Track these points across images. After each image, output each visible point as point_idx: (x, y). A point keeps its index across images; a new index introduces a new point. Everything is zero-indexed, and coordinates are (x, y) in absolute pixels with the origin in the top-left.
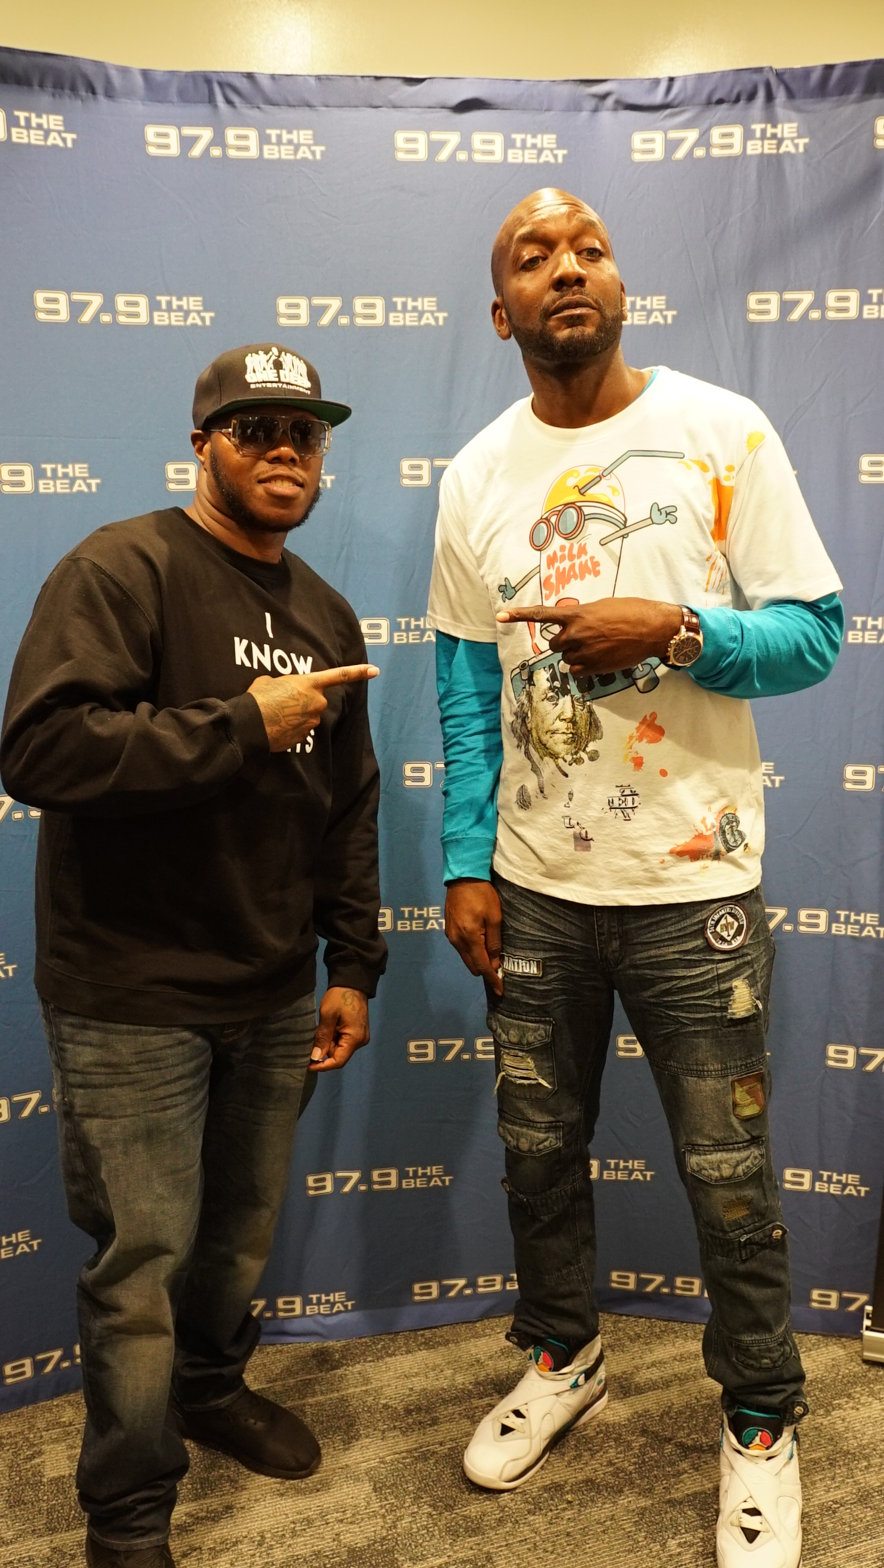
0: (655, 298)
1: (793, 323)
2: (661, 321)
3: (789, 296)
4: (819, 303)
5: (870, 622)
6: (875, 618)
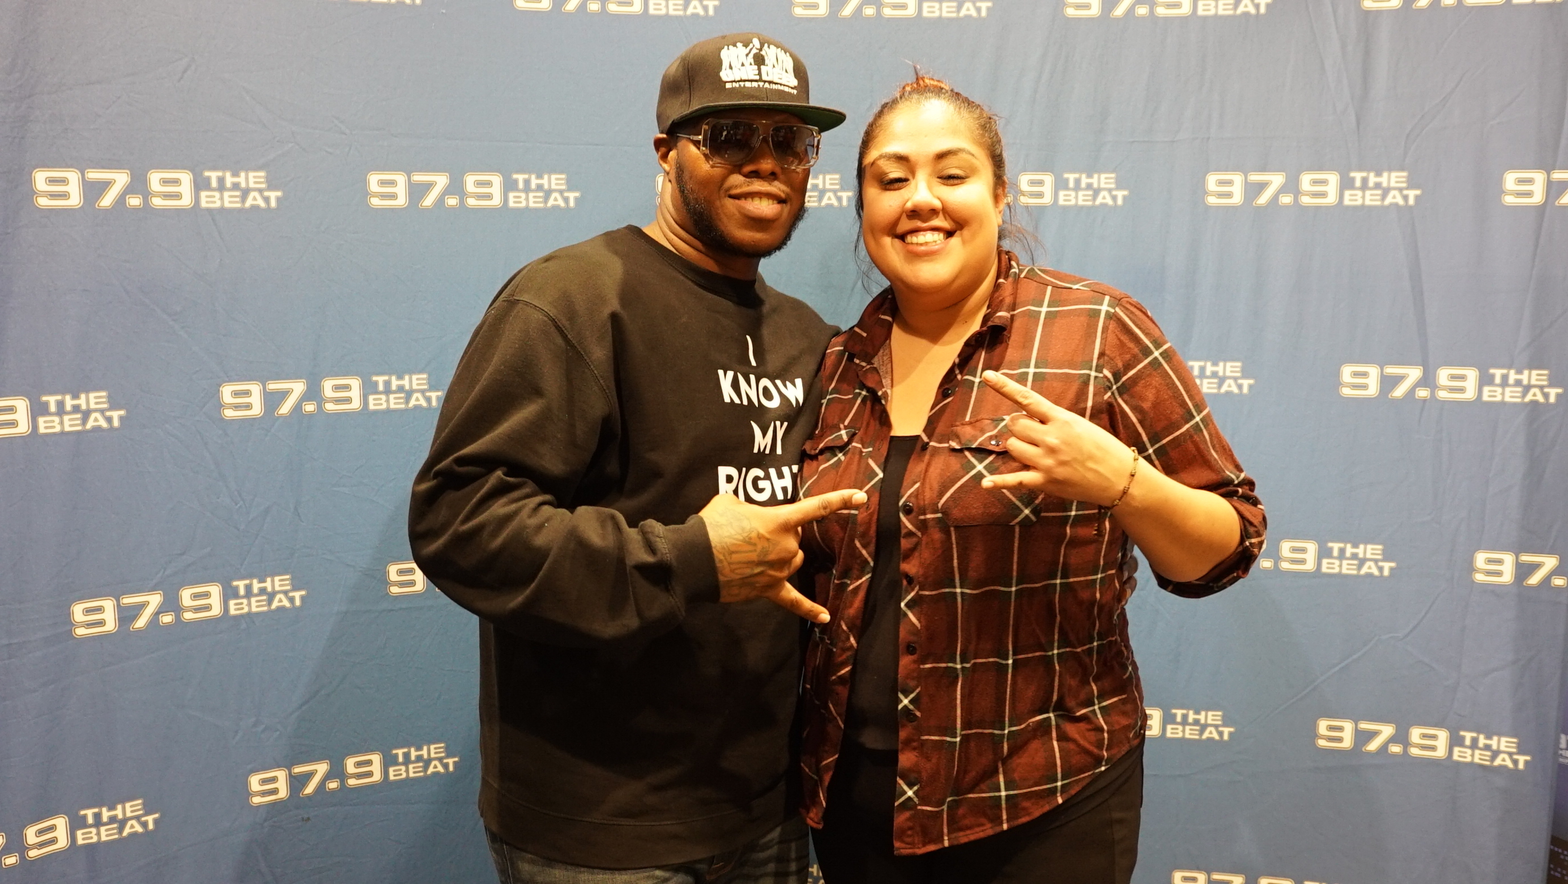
1: (1421, 10)
2: (1252, 11)
5: (1513, 376)
6: (1519, 372)
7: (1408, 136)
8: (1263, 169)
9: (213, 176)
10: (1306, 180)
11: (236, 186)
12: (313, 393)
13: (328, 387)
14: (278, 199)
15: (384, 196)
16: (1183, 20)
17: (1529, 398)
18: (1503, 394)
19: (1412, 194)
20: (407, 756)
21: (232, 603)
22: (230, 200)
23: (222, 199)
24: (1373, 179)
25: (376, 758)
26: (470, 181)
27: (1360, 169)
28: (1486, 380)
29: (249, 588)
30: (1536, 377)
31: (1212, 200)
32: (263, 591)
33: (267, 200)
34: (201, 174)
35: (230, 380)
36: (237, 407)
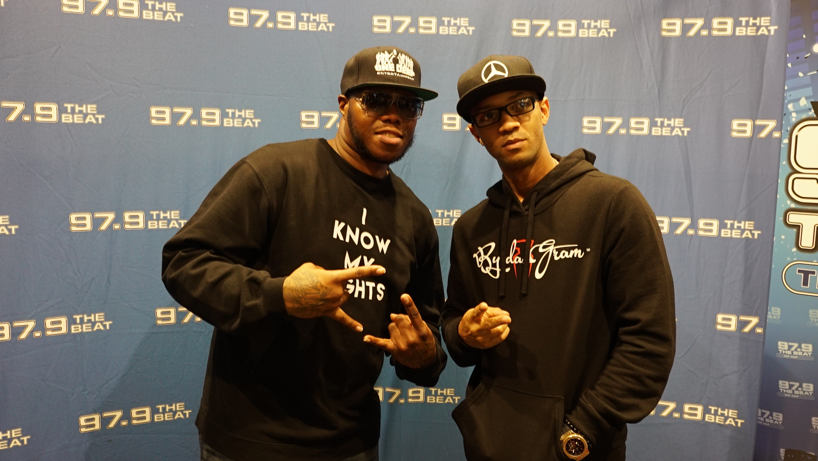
0: (603, 21)
1: (690, 37)
2: (606, 35)
3: (688, 21)
4: (708, 26)
5: (736, 224)
6: (739, 222)
7: (684, 101)
8: (611, 115)
9: (69, 106)
10: (633, 122)
11: (81, 112)
12: (119, 219)
13: (127, 216)
14: (103, 119)
15: (158, 119)
16: (572, 39)
17: (744, 236)
18: (731, 233)
19: (686, 130)
20: (164, 409)
21: (73, 327)
22: (78, 119)
23: (73, 118)
24: (666, 122)
25: (148, 410)
26: (204, 112)
27: (660, 117)
28: (722, 226)
29: (82, 319)
30: (748, 225)
31: (585, 131)
32: (89, 321)
33: (97, 119)
34: (63, 105)
35: (75, 212)
36: (78, 225)
